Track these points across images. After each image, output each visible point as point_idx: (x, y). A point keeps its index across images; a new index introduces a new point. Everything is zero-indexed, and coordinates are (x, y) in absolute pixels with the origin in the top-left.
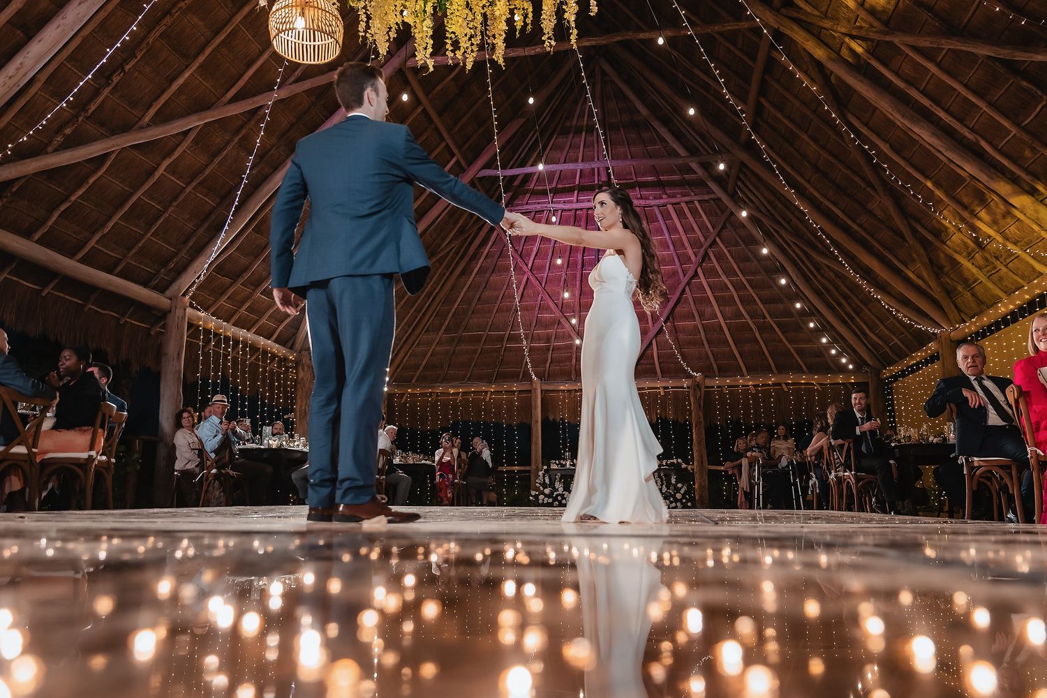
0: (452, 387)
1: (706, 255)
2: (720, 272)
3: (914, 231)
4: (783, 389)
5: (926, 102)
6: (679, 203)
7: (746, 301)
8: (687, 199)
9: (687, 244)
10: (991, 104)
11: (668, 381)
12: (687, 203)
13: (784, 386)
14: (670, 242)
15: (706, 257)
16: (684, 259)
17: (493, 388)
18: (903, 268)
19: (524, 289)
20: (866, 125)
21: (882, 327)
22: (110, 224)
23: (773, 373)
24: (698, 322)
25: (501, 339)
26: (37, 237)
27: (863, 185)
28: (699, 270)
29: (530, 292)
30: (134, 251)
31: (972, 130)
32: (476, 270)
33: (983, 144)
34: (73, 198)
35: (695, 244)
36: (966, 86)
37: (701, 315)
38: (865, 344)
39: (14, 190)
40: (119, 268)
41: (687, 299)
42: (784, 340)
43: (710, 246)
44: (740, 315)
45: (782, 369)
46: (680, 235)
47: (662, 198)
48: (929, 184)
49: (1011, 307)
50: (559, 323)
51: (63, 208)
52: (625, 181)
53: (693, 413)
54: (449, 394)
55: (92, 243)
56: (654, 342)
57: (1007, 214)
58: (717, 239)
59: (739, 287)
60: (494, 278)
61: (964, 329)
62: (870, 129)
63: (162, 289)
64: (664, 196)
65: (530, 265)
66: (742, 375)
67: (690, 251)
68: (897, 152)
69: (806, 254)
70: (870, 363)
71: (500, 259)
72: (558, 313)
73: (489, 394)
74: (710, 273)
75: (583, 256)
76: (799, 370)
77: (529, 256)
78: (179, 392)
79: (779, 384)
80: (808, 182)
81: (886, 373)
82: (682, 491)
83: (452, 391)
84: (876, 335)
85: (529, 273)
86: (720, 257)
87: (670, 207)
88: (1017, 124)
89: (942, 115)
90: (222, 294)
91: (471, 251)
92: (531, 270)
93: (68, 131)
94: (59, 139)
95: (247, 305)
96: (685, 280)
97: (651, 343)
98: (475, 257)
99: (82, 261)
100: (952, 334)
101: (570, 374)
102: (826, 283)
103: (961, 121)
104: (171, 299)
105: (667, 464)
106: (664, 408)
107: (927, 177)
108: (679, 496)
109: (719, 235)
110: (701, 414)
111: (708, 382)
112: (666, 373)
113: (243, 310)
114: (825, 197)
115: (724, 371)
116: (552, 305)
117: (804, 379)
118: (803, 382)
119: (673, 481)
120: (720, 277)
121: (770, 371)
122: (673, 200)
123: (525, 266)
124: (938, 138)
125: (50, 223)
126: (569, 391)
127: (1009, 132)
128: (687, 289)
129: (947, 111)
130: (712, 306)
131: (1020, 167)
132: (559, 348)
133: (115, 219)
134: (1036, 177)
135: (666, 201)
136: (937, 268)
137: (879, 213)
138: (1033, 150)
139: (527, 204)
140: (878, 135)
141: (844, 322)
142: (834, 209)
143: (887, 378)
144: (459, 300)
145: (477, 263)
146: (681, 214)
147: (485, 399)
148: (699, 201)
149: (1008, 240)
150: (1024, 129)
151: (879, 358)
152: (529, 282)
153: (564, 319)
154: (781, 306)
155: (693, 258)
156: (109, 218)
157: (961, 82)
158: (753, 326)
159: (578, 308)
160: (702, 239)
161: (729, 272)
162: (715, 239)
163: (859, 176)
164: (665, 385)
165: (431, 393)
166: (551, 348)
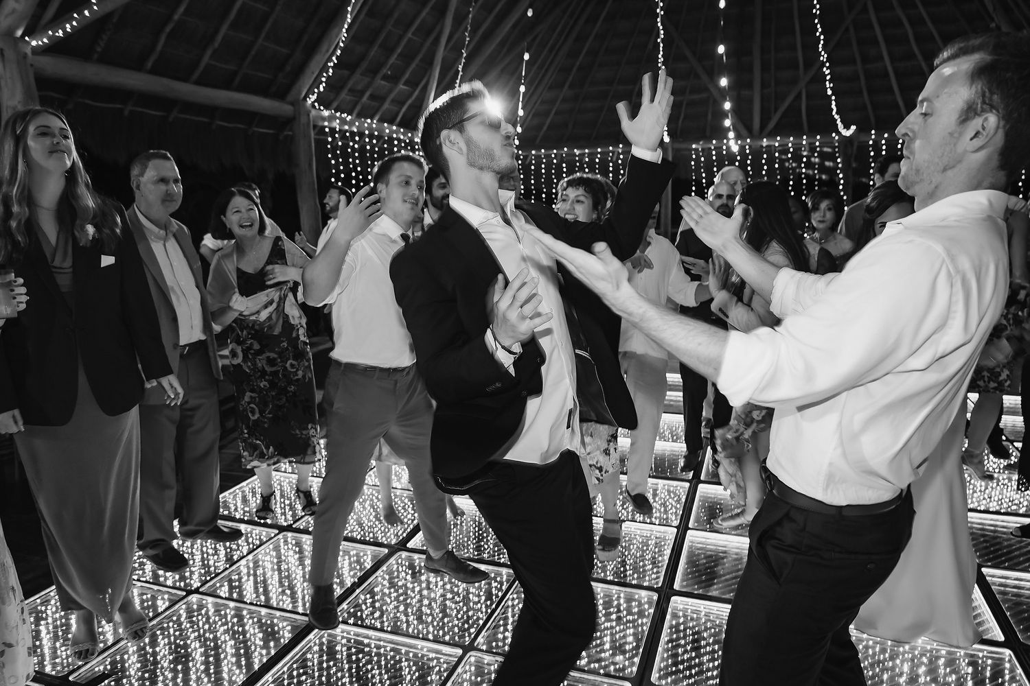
0: (578, 148)
2: (895, 4)
7: (924, 38)
11: (815, 137)
17: (620, 148)
24: (859, 66)
25: (629, 94)
26: (149, 64)
28: (869, 3)
30: (248, 60)
32: (603, 15)
34: (176, 17)
37: (864, 59)
39: (115, 20)
40: (237, 81)
41: (849, 39)
44: (912, 57)
50: (696, 73)
51: (168, 29)
55: (206, 59)
56: (804, 92)
59: (916, 21)
60: (622, 24)
63: (281, 95)
72: (694, 63)
74: (884, 6)
78: (316, 204)
83: (578, 152)
90: (342, 88)
95: (368, 94)
96: (850, 17)
97: (800, 94)
99: (198, 83)
101: (704, 130)
104: (292, 104)
111: (863, 137)
112: (814, 127)
113: (365, 99)
115: (882, 124)
116: (689, 54)
120: (893, 10)
125: (159, 47)
128: (851, 28)
130: (879, 47)
132: (693, 102)
133: (224, 29)
144: (584, 51)
145: (604, 8)
147: (612, 159)
153: (702, 69)
156: (217, 31)
159: (717, 56)
161: (906, 4)
164: (812, 141)
165: (555, 154)
166: (685, 103)
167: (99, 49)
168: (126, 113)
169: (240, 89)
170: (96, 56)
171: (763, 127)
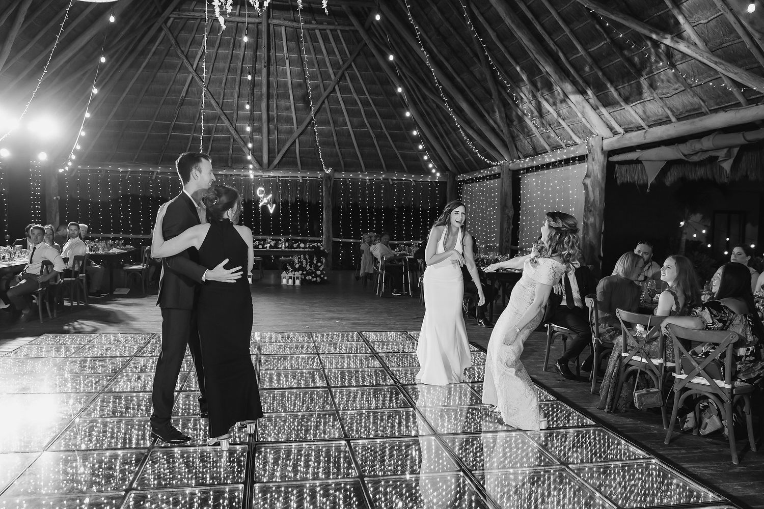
0: (122, 166)
1: (343, 75)
2: (352, 90)
3: (500, 94)
4: (389, 182)
5: (530, 16)
6: (325, 30)
7: (370, 115)
8: (332, 27)
9: (328, 64)
10: (572, 31)
11: (306, 173)
12: (331, 30)
13: (390, 180)
14: (315, 62)
15: (342, 77)
16: (325, 77)
17: (159, 169)
18: (487, 115)
19: (189, 86)
20: (482, 14)
21: (463, 147)
23: (383, 171)
24: (332, 127)
25: (167, 127)
27: (471, 55)
28: (337, 87)
29: (194, 89)
31: (555, 43)
32: (144, 64)
33: (561, 55)
35: (335, 65)
36: (559, 14)
37: (335, 123)
38: (448, 155)
41: (325, 108)
42: (393, 146)
43: (347, 69)
44: (364, 126)
45: (390, 168)
46: (323, 56)
47: (311, 23)
48: (518, 69)
49: (553, 160)
50: (219, 118)
52: (281, 3)
53: (324, 200)
54: (118, 172)
56: (297, 141)
57: (563, 101)
58: (353, 64)
59: (365, 103)
60: (160, 74)
61: (519, 164)
62: (485, 19)
64: (313, 22)
65: (195, 66)
66: (362, 171)
67: (331, 71)
68: (501, 41)
69: (417, 86)
70: (450, 169)
71: (167, 57)
72: (218, 111)
73: (155, 174)
74: (345, 90)
75: (242, 64)
76: (401, 170)
77: (195, 58)
79: (387, 179)
80: (430, 38)
81: (460, 177)
82: (321, 269)
83: (121, 170)
84: (457, 151)
85: (194, 73)
86: (353, 78)
87: (317, 32)
88: (586, 50)
89: (539, 28)
91: (140, 48)
92: (195, 71)
96: (325, 94)
97: (295, 141)
98: (144, 53)
100: (510, 165)
101: (226, 161)
102: (429, 110)
103: (550, 35)
105: (309, 247)
106: (301, 192)
107: (518, 63)
108: (318, 273)
109: (354, 61)
110: (330, 199)
111: (337, 175)
112: (305, 166)
114: (440, 53)
115: (348, 168)
116: (214, 104)
117: (405, 177)
118: (404, 179)
119: (315, 261)
120: (351, 93)
121: (382, 169)
122: (321, 27)
123: (190, 67)
124: (533, 43)
126: (226, 175)
127: (578, 52)
128: (326, 102)
129: (542, 25)
130: (344, 116)
131: (580, 76)
132: (218, 139)
134: (588, 84)
135: (315, 26)
136: (509, 121)
137: (478, 76)
138: (591, 68)
139: (193, 10)
140: (490, 24)
141: (437, 138)
142: (446, 64)
143: (461, 181)
144: (128, 90)
145: (145, 59)
146: (326, 39)
147: (151, 177)
148: (341, 30)
149: (560, 116)
150: (589, 54)
151: (457, 165)
152: (193, 81)
153: (224, 116)
154: (394, 121)
155: (333, 76)
157: (556, 10)
158: (373, 135)
159: (236, 108)
160: (341, 62)
161: (359, 91)
162: (351, 65)
163: (470, 48)
164: (304, 175)
165: (99, 170)
166: (212, 139)
171: (270, 162)
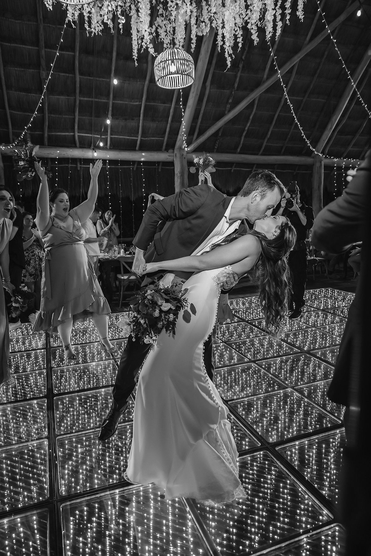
22: (270, 133)
26: (239, 150)
30: (287, 140)
34: (246, 128)
39: (220, 135)
40: (283, 151)
51: (244, 134)
55: (265, 144)
63: (309, 154)
93: (230, 101)
94: (228, 106)
99: (263, 154)
104: (313, 158)
125: (242, 143)
133: (271, 128)
156: (269, 130)
167: (216, 147)
168: (232, 171)
169: (284, 154)
170: (215, 150)
